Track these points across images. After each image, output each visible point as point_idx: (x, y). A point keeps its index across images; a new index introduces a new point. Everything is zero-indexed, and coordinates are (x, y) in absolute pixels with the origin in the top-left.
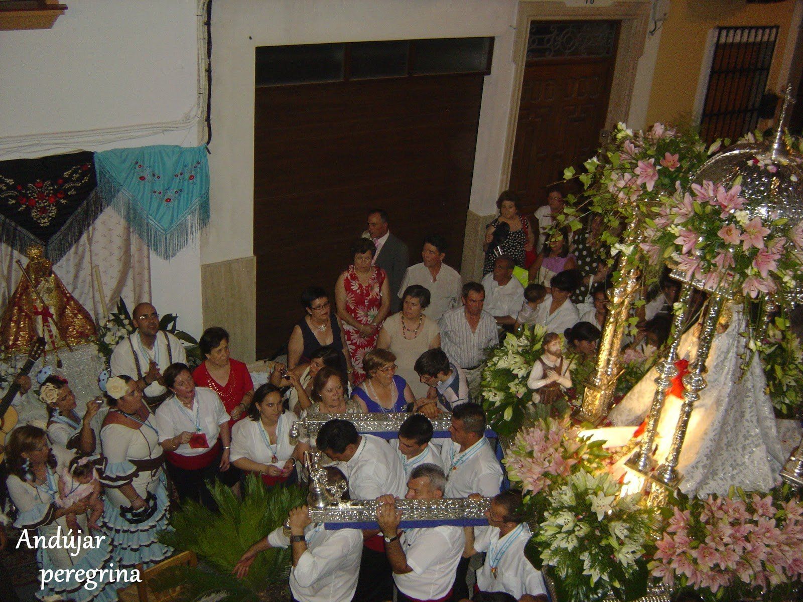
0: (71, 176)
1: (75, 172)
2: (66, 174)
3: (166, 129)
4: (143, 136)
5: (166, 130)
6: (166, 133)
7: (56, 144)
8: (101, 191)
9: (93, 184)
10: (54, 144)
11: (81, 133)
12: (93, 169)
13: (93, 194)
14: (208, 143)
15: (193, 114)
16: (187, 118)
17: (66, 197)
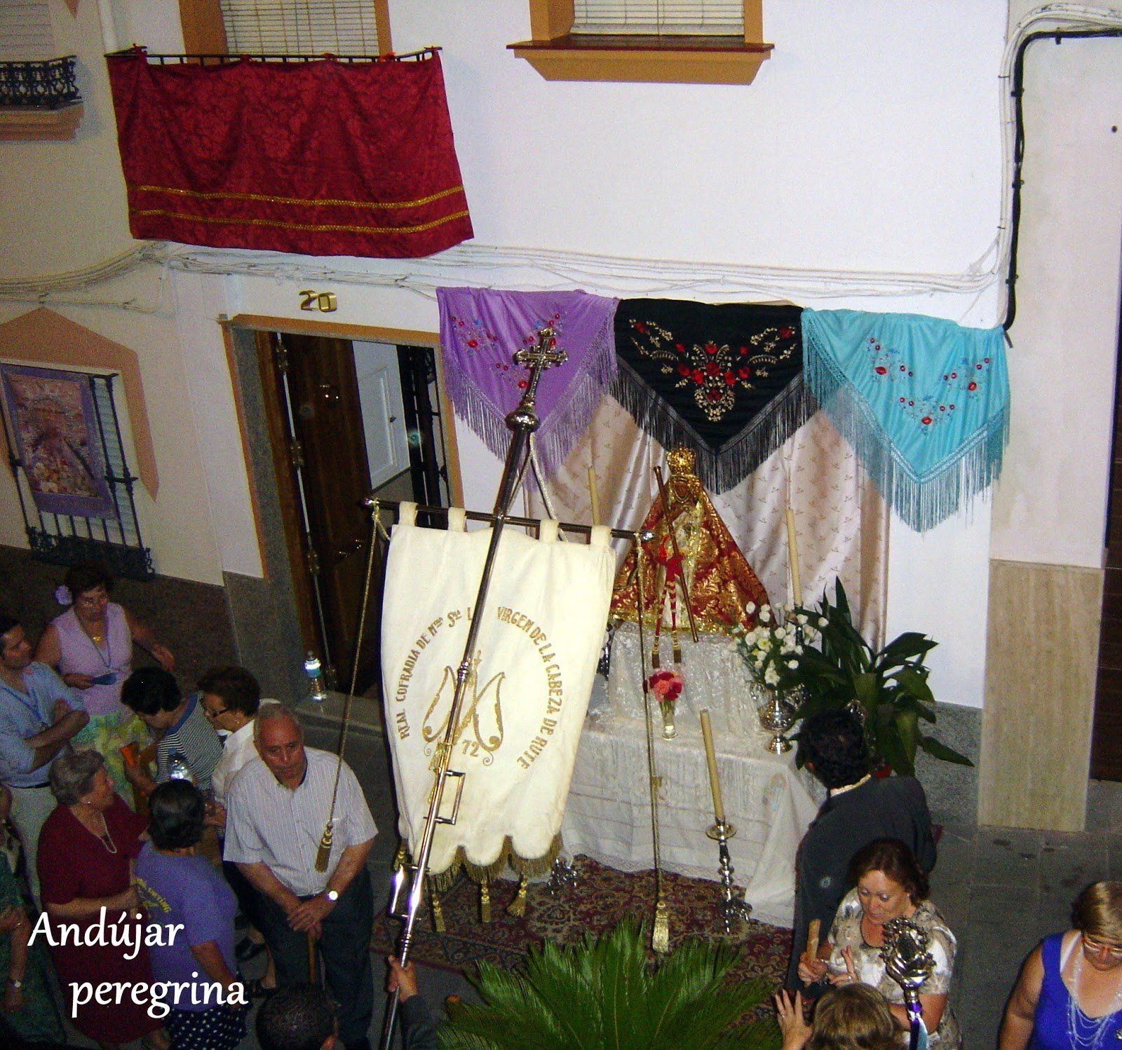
0: (761, 344)
1: (769, 338)
2: (755, 340)
3: (938, 287)
4: (893, 294)
5: (935, 290)
6: (937, 294)
7: (751, 285)
8: (810, 381)
9: (796, 364)
10: (747, 285)
11: (791, 273)
12: (798, 338)
13: (794, 383)
14: (1008, 325)
15: (987, 267)
16: (974, 274)
17: (752, 379)
